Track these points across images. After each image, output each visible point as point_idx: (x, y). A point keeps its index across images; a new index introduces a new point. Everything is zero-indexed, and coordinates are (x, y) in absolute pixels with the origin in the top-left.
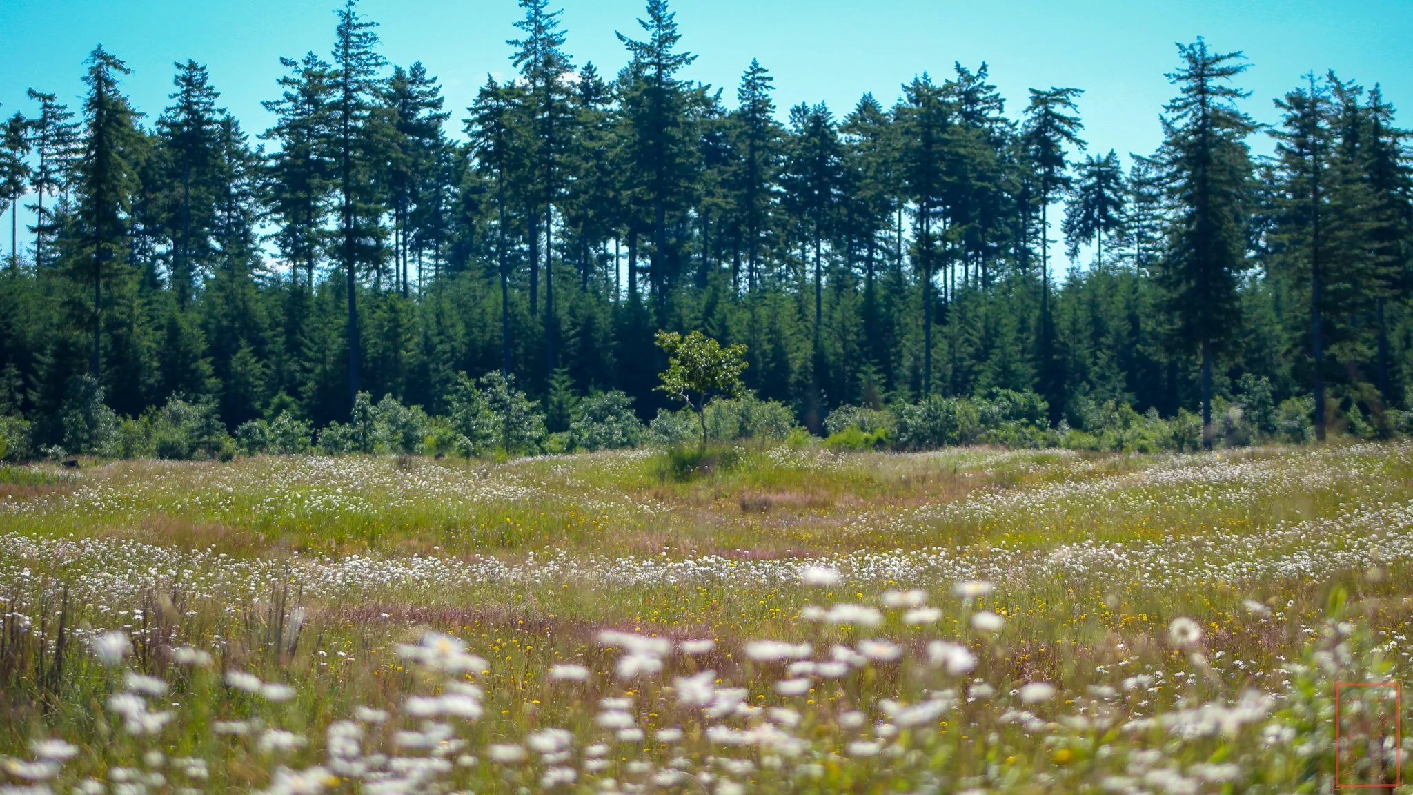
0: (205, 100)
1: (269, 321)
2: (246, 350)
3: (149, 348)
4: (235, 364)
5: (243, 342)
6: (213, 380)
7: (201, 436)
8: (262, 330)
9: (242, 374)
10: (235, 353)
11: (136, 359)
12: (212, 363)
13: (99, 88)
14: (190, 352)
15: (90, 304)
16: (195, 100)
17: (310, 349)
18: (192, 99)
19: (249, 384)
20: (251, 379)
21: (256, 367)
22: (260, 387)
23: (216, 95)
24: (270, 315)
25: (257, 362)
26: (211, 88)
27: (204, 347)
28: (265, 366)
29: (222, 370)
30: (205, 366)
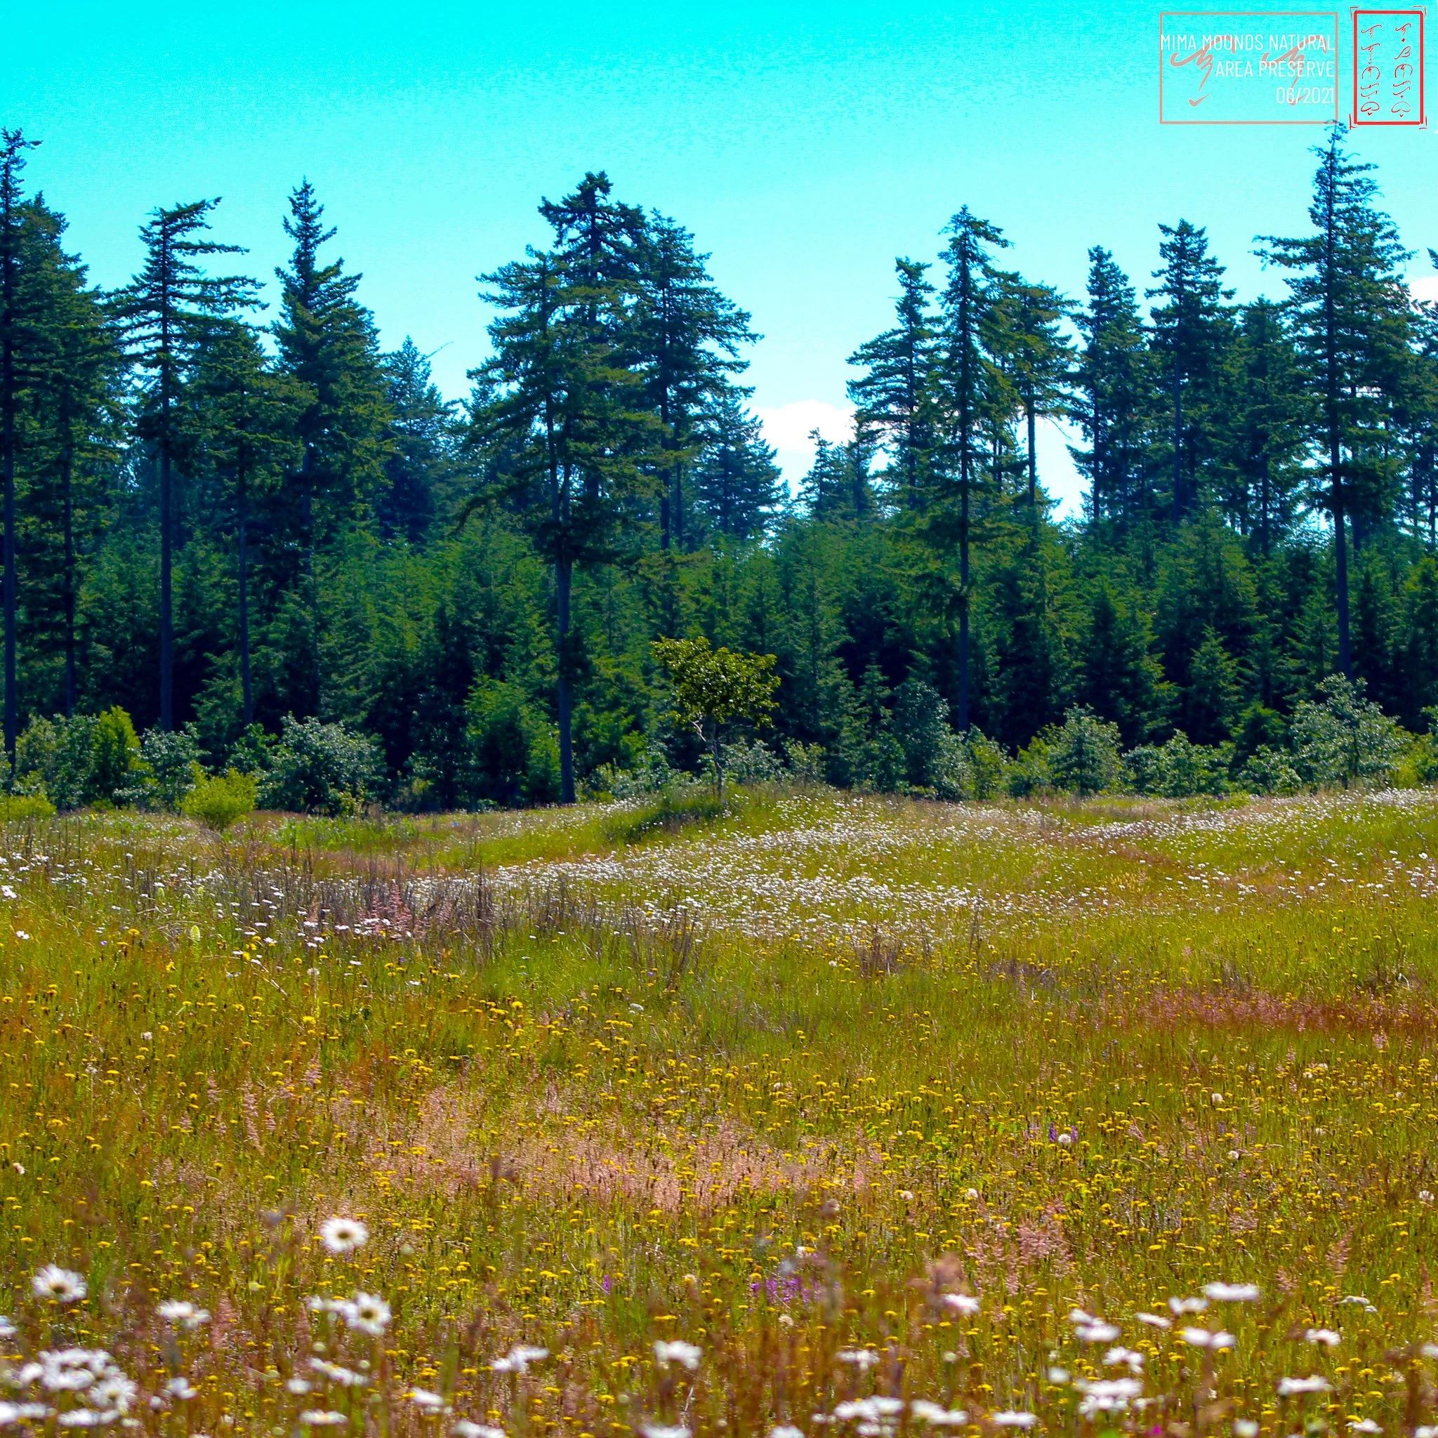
0: (1205, 278)
1: (1257, 599)
2: (1215, 642)
3: (1069, 641)
4: (1198, 664)
5: (1209, 631)
6: (1165, 686)
7: (1069, 768)
8: (1245, 613)
9: (1208, 677)
10: (1197, 647)
11: (1045, 657)
12: (1161, 662)
13: (964, 271)
14: (1127, 645)
15: (955, 579)
16: (1190, 278)
17: (1299, 640)
18: (1185, 278)
19: (1219, 690)
20: (1222, 683)
21: (1228, 665)
22: (1232, 692)
23: (1220, 271)
24: (1260, 591)
25: (1229, 659)
26: (1213, 262)
27: (1150, 638)
28: (1243, 664)
29: (1176, 670)
30: (1152, 666)
